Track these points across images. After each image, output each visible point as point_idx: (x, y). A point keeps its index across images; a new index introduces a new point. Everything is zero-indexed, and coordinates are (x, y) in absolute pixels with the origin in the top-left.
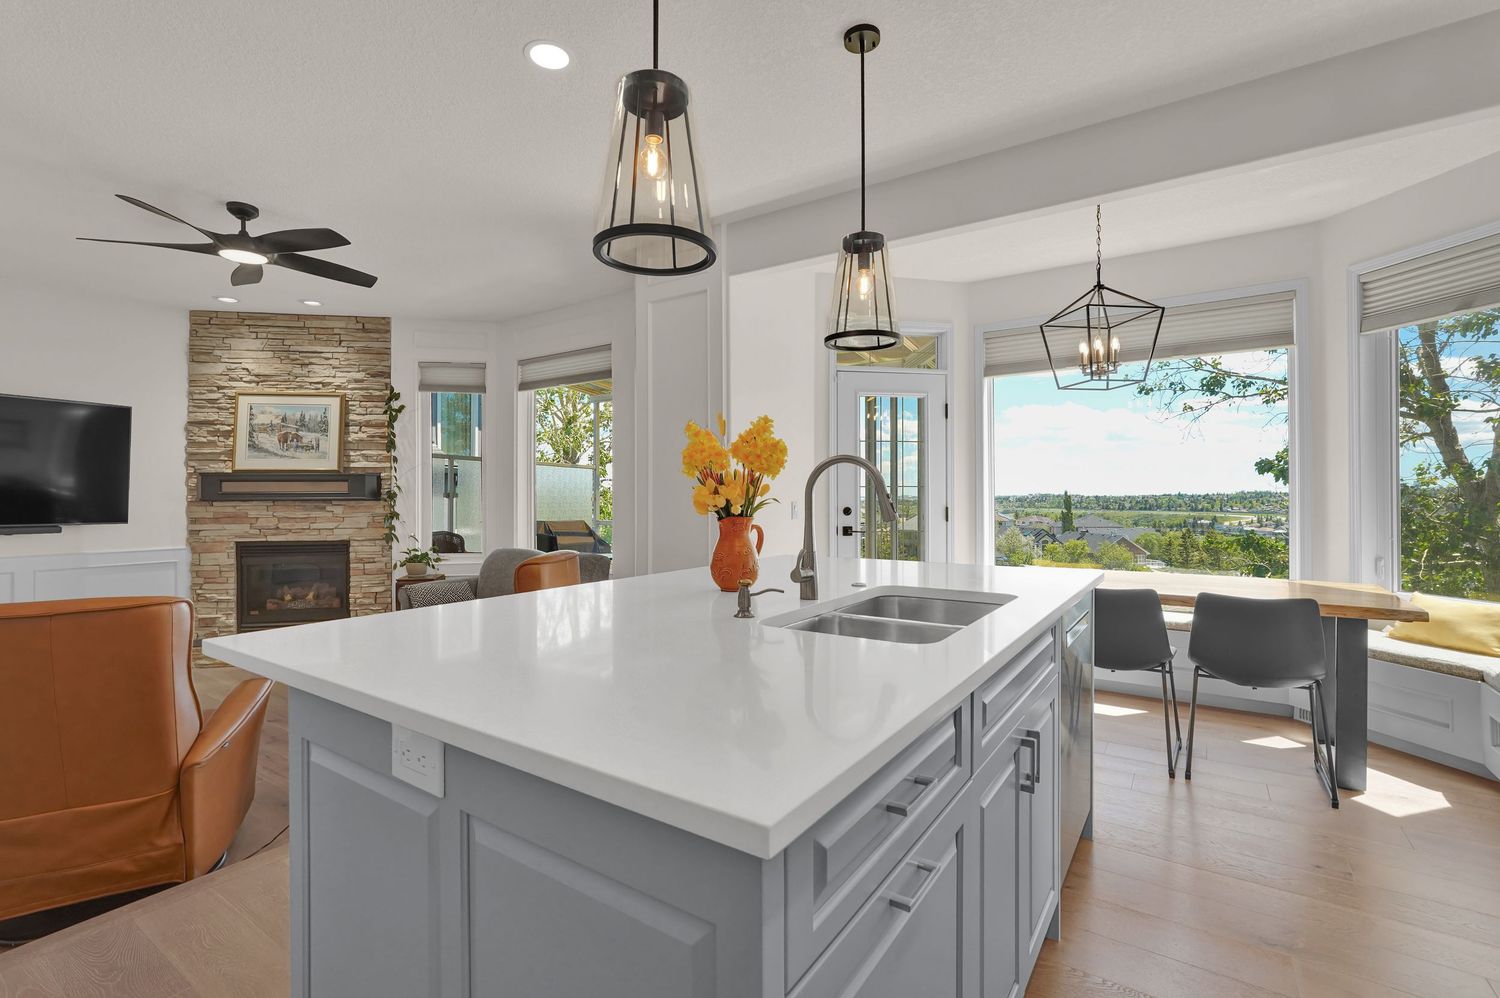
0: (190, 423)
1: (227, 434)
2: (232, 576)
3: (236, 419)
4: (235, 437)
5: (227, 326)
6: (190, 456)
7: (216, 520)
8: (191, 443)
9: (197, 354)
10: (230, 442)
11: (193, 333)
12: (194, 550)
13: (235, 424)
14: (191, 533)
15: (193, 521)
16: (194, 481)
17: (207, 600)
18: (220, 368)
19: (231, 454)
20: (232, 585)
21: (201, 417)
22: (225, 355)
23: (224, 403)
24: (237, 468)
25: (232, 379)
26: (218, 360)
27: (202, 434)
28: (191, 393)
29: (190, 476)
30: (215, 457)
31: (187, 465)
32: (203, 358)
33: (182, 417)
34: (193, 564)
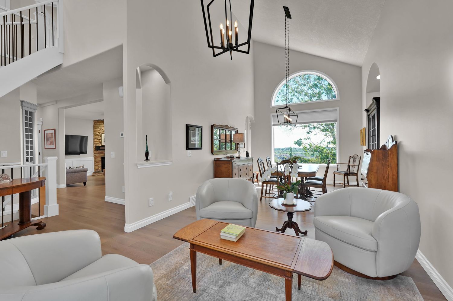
0: (94, 138)
1: (100, 140)
2: (101, 162)
3: (102, 137)
4: (101, 140)
5: (99, 123)
6: (94, 143)
7: (98, 153)
8: (94, 141)
9: (95, 127)
10: (101, 141)
11: (94, 124)
12: (95, 158)
13: (101, 138)
14: (94, 155)
15: (94, 153)
16: (95, 147)
17: (97, 166)
18: (99, 129)
19: (101, 143)
20: (101, 164)
21: (96, 137)
22: (99, 127)
23: (99, 135)
24: (102, 145)
25: (101, 131)
26: (98, 128)
27: (96, 140)
28: (94, 133)
29: (94, 146)
30: (98, 144)
31: (94, 145)
32: (96, 128)
33: (93, 137)
34: (95, 160)
